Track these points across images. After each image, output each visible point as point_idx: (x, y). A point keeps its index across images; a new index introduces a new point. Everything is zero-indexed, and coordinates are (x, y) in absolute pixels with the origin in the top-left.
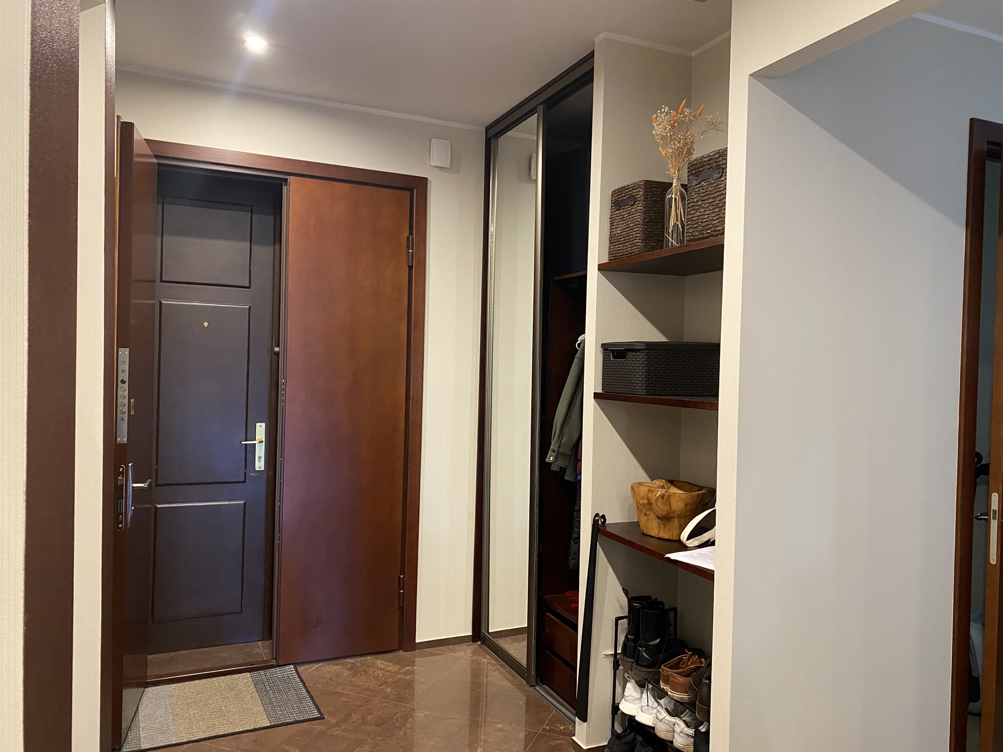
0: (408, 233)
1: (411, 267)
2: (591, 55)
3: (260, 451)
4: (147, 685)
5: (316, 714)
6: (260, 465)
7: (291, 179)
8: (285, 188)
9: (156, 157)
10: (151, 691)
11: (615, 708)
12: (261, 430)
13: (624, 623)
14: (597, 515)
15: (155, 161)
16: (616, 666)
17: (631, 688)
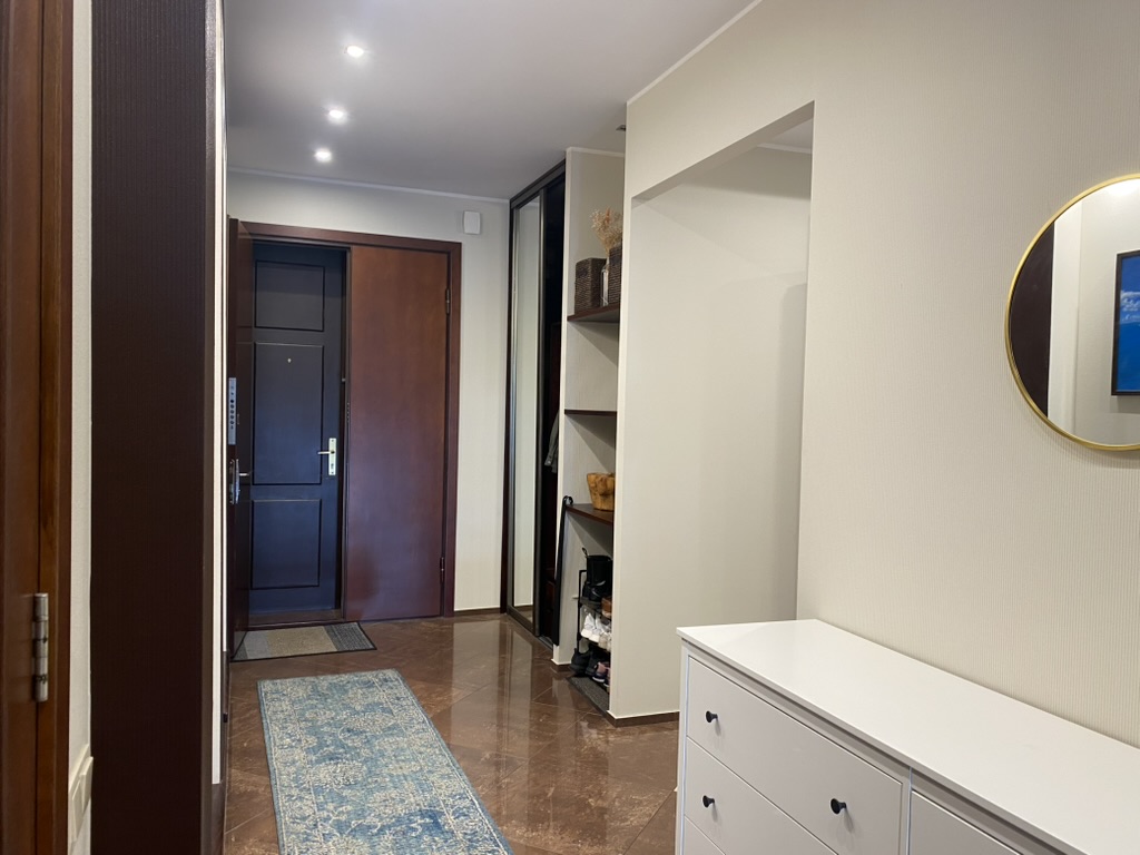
0: (445, 287)
1: (448, 315)
2: (564, 162)
3: (333, 459)
4: (248, 630)
5: (371, 647)
6: (332, 471)
7: (353, 247)
8: (348, 255)
9: (251, 234)
10: (251, 634)
11: (579, 637)
12: (333, 444)
13: (584, 574)
14: (566, 497)
15: (249, 237)
16: (580, 605)
17: (588, 620)
